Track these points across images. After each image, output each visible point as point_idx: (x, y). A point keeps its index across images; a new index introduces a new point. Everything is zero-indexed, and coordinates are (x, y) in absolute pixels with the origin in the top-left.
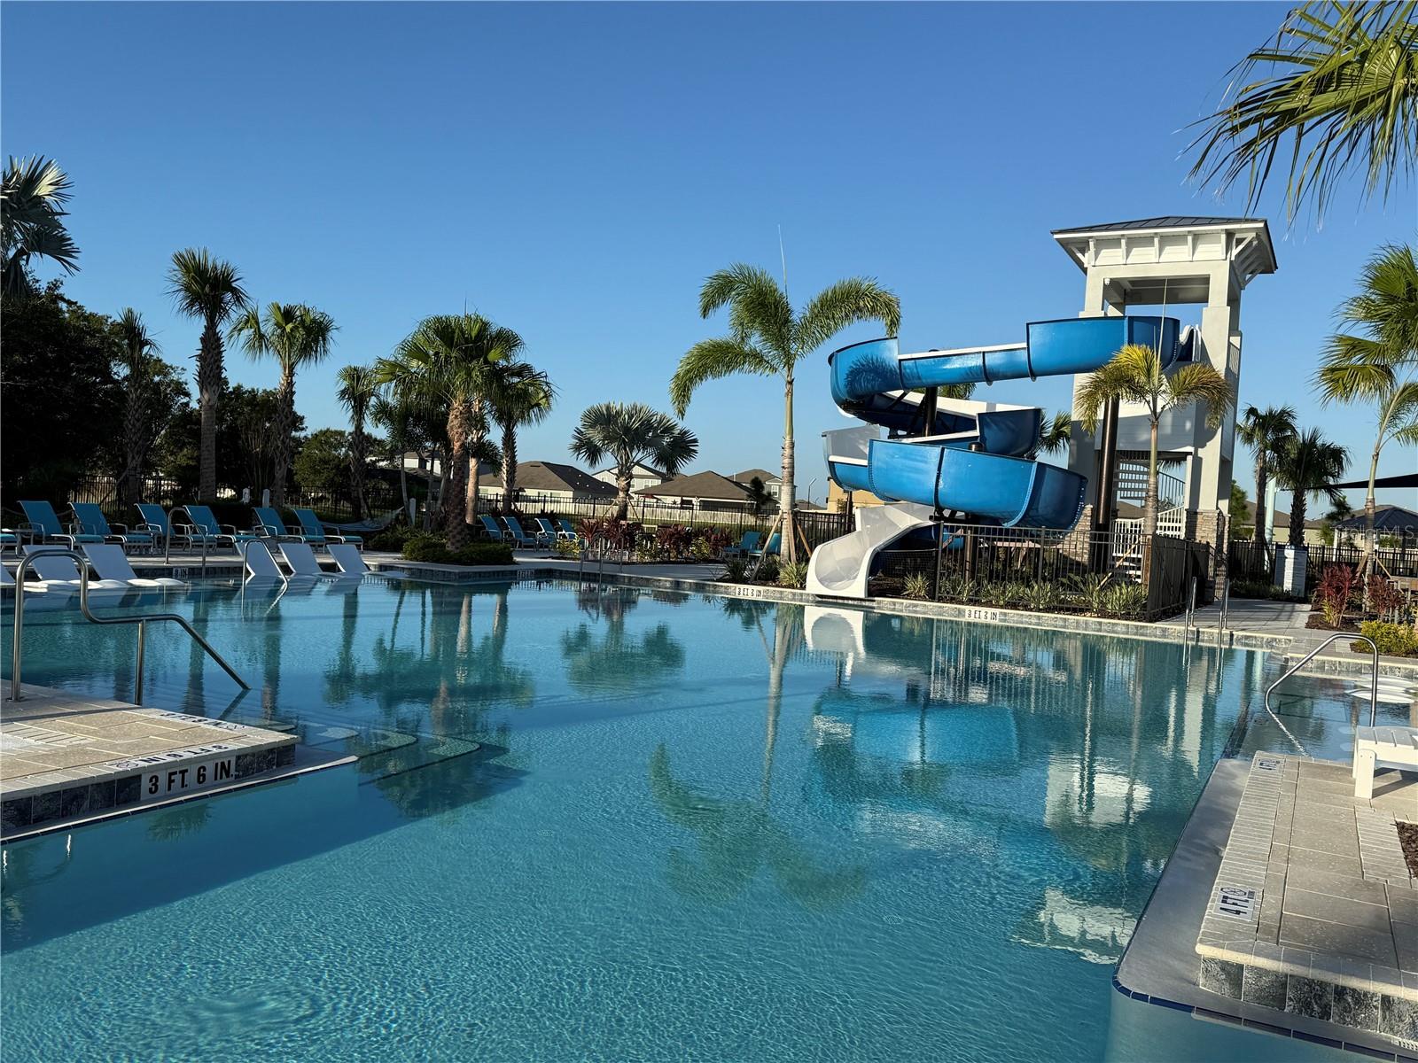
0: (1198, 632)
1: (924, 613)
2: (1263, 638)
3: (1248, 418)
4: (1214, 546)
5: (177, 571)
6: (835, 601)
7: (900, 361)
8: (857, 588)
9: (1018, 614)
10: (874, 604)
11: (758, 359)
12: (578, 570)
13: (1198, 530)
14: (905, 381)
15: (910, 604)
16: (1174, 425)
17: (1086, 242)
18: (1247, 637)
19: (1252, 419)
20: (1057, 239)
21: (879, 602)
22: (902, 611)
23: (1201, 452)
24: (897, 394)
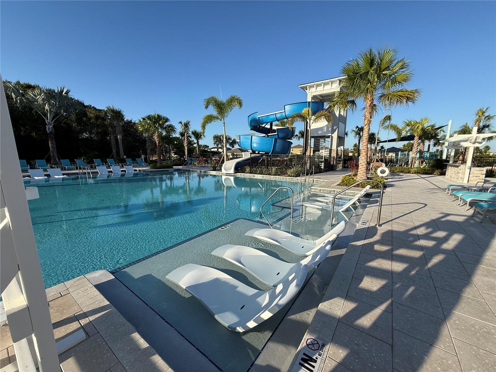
1: (247, 177)
3: (356, 128)
4: (335, 157)
5: (80, 173)
6: (228, 174)
7: (259, 117)
8: (232, 171)
9: (266, 176)
10: (237, 175)
11: (217, 118)
13: (332, 153)
14: (260, 122)
16: (327, 129)
17: (307, 87)
19: (357, 129)
20: (300, 87)
21: (238, 174)
22: (242, 176)
23: (333, 135)
24: (263, 125)
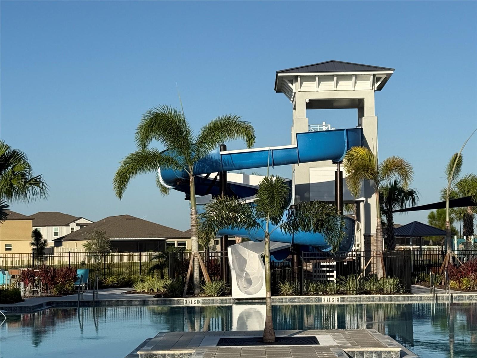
0: (437, 296)
1: (299, 302)
2: (466, 296)
6: (247, 301)
7: (221, 155)
8: (263, 293)
9: (349, 297)
12: (77, 300)
13: (372, 246)
15: (291, 298)
17: (296, 77)
18: (459, 296)
22: (287, 302)
23: (369, 201)
